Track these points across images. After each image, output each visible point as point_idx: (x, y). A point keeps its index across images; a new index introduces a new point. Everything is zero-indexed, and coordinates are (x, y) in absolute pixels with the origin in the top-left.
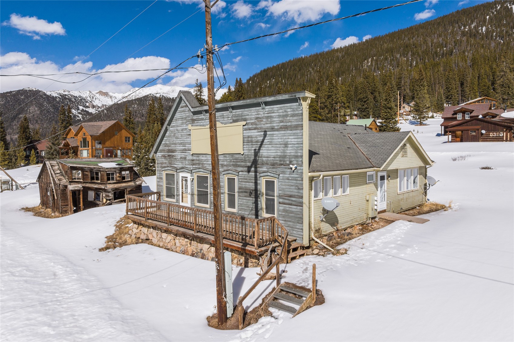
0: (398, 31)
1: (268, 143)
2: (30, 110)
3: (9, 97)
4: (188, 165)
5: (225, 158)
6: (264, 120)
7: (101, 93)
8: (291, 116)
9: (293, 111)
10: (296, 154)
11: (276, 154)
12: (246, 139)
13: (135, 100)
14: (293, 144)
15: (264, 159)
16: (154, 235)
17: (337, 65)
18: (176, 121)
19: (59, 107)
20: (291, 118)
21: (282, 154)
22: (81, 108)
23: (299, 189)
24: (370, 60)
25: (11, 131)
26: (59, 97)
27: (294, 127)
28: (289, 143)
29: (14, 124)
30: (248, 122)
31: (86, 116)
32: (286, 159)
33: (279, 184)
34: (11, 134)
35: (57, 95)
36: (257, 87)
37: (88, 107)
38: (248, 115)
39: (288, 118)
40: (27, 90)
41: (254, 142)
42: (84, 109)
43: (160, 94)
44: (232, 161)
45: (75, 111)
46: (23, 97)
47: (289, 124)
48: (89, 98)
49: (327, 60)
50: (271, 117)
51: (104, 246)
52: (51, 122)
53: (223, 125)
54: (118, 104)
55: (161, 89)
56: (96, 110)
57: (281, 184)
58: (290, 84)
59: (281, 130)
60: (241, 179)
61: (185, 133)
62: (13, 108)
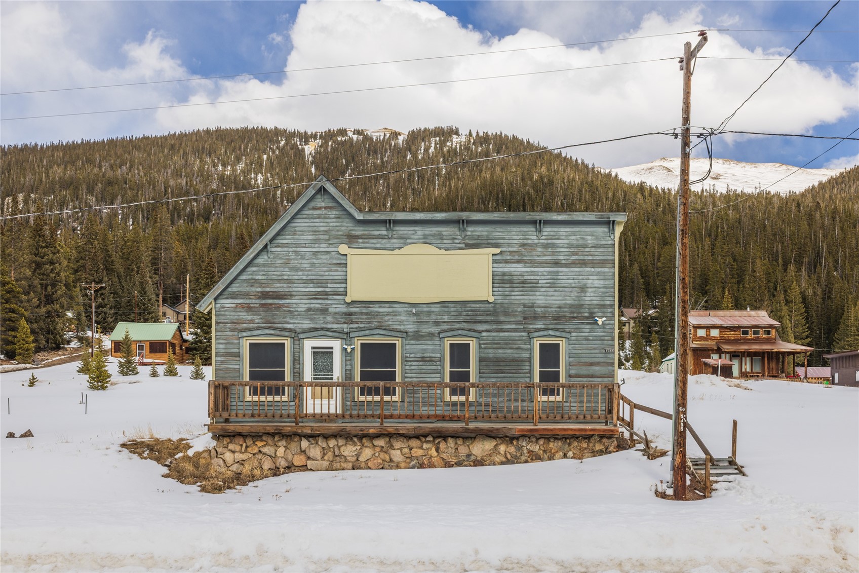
1: (548, 285)
4: (333, 323)
5: (446, 310)
6: (539, 249)
8: (592, 247)
9: (597, 239)
10: (602, 303)
11: (564, 302)
12: (497, 278)
14: (595, 288)
15: (539, 310)
18: (295, 234)
20: (593, 250)
21: (576, 302)
23: (606, 352)
27: (599, 263)
28: (588, 286)
30: (504, 249)
32: (583, 310)
33: (570, 348)
38: (503, 238)
39: (587, 250)
41: (516, 282)
44: (465, 313)
47: (590, 258)
50: (553, 245)
53: (443, 251)
57: (572, 347)
59: (574, 266)
60: (483, 344)
61: (325, 261)
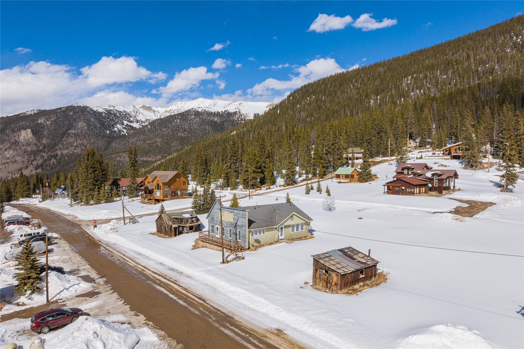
0: (445, 42)
1: (239, 220)
2: (78, 126)
3: (60, 114)
4: (218, 223)
7: (144, 107)
11: (241, 224)
12: (234, 218)
13: (178, 114)
15: (238, 225)
16: (208, 245)
17: (377, 82)
18: (215, 208)
19: (105, 122)
22: (125, 122)
24: (410, 77)
25: (62, 146)
26: (105, 113)
29: (64, 139)
31: (131, 131)
32: (243, 226)
34: (61, 150)
35: (103, 111)
36: (297, 104)
37: (132, 122)
40: (75, 106)
42: (129, 124)
43: (202, 108)
45: (120, 126)
46: (72, 113)
48: (133, 113)
49: (369, 76)
51: (192, 248)
52: (97, 137)
54: (160, 119)
55: (203, 103)
56: (140, 125)
58: (329, 102)
60: (233, 229)
61: (218, 213)
62: (63, 124)
